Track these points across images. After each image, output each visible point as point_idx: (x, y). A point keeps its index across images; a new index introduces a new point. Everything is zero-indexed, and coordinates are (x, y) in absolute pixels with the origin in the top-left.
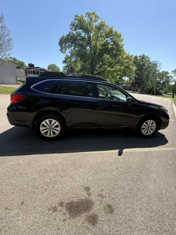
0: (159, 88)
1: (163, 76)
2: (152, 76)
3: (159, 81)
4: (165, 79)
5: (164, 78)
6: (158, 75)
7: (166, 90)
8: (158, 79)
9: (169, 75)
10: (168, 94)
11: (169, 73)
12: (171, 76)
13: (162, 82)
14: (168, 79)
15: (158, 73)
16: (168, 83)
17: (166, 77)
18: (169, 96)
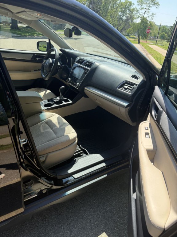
0: (122, 28)
1: (126, 8)
2: (111, 7)
3: (121, 15)
4: (129, 14)
5: (128, 12)
6: (120, 7)
7: (131, 30)
8: (120, 13)
9: (133, 7)
10: (131, 36)
11: (134, 4)
12: (137, 9)
13: (124, 18)
14: (132, 13)
15: (120, 3)
16: (132, 20)
17: (129, 10)
18: (133, 39)
